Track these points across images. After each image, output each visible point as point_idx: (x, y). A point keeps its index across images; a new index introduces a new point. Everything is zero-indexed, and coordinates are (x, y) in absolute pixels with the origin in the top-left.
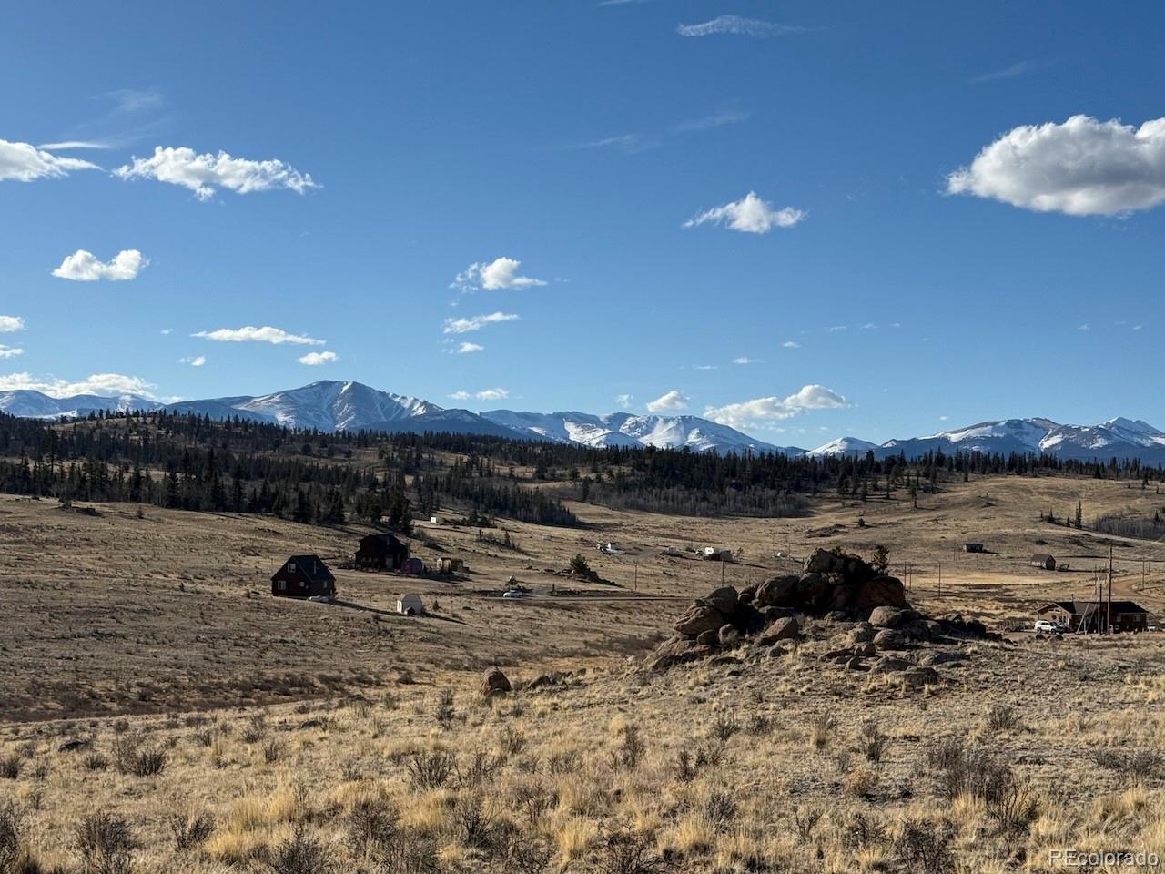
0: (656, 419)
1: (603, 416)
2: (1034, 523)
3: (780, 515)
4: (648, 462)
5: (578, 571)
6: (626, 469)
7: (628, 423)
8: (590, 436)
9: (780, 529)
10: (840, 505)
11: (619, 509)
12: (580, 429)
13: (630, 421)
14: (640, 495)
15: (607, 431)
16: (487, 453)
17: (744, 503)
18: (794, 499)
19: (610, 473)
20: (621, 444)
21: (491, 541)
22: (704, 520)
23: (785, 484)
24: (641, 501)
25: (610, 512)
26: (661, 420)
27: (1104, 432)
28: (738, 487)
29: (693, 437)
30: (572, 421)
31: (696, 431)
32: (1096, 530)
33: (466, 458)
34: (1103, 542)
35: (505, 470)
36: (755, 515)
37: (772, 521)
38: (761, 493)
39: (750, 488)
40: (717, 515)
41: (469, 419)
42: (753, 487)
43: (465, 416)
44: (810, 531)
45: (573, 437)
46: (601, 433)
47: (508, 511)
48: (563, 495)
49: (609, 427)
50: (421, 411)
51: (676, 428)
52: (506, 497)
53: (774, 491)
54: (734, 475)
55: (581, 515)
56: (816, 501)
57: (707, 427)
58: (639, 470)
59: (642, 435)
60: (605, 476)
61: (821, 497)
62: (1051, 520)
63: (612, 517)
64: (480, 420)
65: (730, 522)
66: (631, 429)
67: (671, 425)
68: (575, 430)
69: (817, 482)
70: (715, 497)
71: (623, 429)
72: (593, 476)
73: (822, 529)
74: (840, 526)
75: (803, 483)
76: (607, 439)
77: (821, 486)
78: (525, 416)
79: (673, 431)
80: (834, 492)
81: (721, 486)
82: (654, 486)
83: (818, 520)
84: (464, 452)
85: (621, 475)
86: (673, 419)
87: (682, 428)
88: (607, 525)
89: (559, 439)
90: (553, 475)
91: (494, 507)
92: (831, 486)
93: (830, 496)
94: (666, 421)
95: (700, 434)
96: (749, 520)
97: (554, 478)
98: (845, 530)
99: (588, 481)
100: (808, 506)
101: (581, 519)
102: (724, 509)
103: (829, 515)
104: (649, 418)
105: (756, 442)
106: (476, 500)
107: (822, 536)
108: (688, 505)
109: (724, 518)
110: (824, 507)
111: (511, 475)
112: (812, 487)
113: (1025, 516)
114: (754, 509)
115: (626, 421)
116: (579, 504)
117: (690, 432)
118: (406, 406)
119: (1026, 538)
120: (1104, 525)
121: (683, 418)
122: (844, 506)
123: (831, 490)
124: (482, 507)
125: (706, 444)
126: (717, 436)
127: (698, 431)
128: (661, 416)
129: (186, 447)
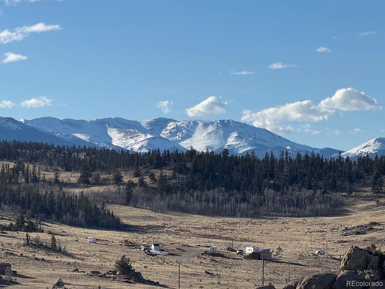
0: (196, 123)
1: (144, 121)
3: (317, 214)
4: (189, 165)
5: (123, 273)
6: (168, 173)
7: (168, 128)
8: (132, 141)
9: (317, 228)
10: (374, 203)
11: (162, 212)
12: (122, 135)
13: (171, 126)
14: (182, 197)
15: (149, 136)
16: (33, 159)
17: (282, 202)
18: (330, 199)
19: (152, 177)
20: (162, 148)
21: (38, 245)
22: (244, 220)
23: (321, 183)
24: (183, 203)
25: (152, 214)
26: (201, 124)
28: (277, 188)
29: (232, 141)
30: (115, 127)
31: (235, 134)
33: (12, 165)
35: (50, 176)
36: (294, 215)
37: (309, 220)
38: (298, 193)
39: (288, 188)
40: (256, 215)
41: (15, 127)
42: (290, 187)
43: (10, 124)
44: (346, 229)
45: (116, 142)
46: (142, 139)
47: (54, 216)
48: (107, 199)
49: (150, 132)
51: (216, 132)
52: (52, 201)
53: (312, 191)
54: (272, 177)
55: (125, 217)
56: (351, 199)
57: (245, 130)
58: (181, 172)
59: (183, 139)
60: (147, 180)
61: (356, 196)
63: (154, 219)
64: (24, 127)
65: (269, 221)
66: (172, 134)
67: (211, 129)
68: (118, 135)
69: (351, 182)
70: (254, 198)
71: (164, 134)
72: (136, 180)
73: (358, 227)
74: (375, 224)
75: (339, 183)
76: (149, 144)
77: (355, 186)
78: (69, 123)
79: (213, 135)
80: (368, 191)
81: (260, 187)
82: (195, 188)
83: (354, 218)
84: (9, 159)
85: (163, 179)
86: (212, 123)
87: (221, 132)
88: (150, 227)
89: (102, 145)
90: (97, 179)
91: (41, 213)
92: (366, 185)
93: (365, 194)
94: (206, 125)
95: (239, 138)
96: (287, 219)
97: (98, 183)
98: (379, 227)
99: (131, 185)
100: (343, 204)
101: (125, 221)
102: (263, 209)
103: (364, 213)
104: (189, 122)
105: (292, 144)
106: (23, 206)
107: (358, 233)
108: (228, 206)
109: (263, 218)
110: (359, 206)
111: (57, 181)
112: (347, 187)
114: (292, 209)
115: (166, 126)
116: (123, 207)
117: (229, 136)
121: (222, 122)
122: (379, 204)
123: (366, 189)
124: (29, 212)
125: (244, 146)
126: (255, 139)
127: (237, 135)
128: (200, 121)
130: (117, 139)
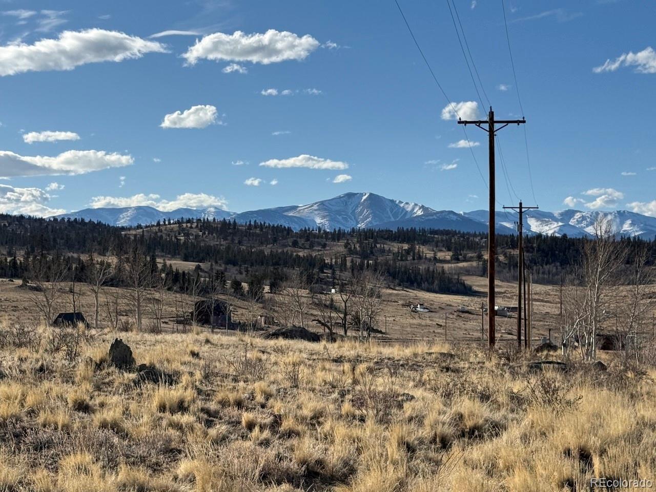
0: (597, 214)
1: (556, 213)
4: (535, 245)
7: (576, 217)
8: (547, 228)
11: (508, 281)
12: (539, 223)
13: (577, 216)
15: (560, 224)
20: (571, 234)
26: (601, 214)
29: (627, 227)
30: (533, 217)
31: (629, 222)
33: (407, 247)
35: (432, 254)
41: (454, 218)
43: (451, 216)
45: (534, 229)
46: (555, 226)
47: (415, 284)
49: (561, 220)
50: (420, 213)
51: (614, 220)
55: (478, 286)
57: (637, 219)
59: (587, 226)
64: (462, 218)
66: (579, 222)
67: (610, 217)
68: (535, 223)
71: (572, 222)
76: (560, 230)
79: (612, 222)
82: (536, 264)
84: (407, 243)
85: (512, 256)
86: (611, 213)
87: (618, 220)
90: (465, 257)
91: (407, 282)
94: (606, 215)
95: (632, 224)
97: (465, 260)
101: (476, 288)
104: (592, 213)
108: (558, 278)
111: (435, 258)
115: (574, 215)
116: (482, 278)
117: (624, 223)
118: (409, 209)
121: (619, 212)
124: (397, 281)
125: (637, 231)
126: (646, 225)
127: (630, 222)
128: (601, 212)
129: (212, 243)
130: (534, 226)
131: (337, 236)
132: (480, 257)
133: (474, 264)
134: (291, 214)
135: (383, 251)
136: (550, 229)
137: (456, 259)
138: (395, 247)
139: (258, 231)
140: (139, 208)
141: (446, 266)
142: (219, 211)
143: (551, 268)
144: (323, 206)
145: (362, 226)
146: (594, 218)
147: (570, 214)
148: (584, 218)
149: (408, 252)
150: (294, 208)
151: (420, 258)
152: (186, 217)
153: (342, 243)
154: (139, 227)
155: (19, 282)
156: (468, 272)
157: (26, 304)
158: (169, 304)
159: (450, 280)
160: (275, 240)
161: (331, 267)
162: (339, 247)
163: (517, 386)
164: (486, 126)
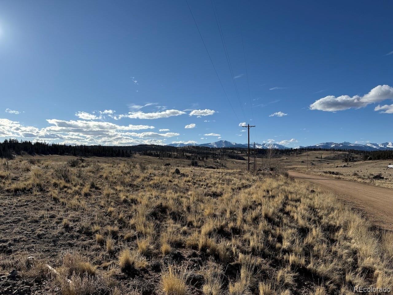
2: (314, 158)
27: (342, 144)
30: (257, 145)
32: (324, 159)
34: (324, 161)
49: (262, 146)
50: (235, 144)
52: (235, 156)
56: (282, 155)
57: (277, 145)
58: (256, 152)
62: (317, 158)
63: (250, 158)
64: (243, 145)
77: (283, 153)
86: (272, 144)
105: (286, 147)
113: (313, 157)
117: (275, 146)
118: (232, 143)
119: (312, 160)
120: (325, 158)
125: (277, 148)
126: (279, 146)
129: (195, 150)
130: (257, 147)
131: (219, 149)
132: (246, 153)
133: (245, 154)
134: (210, 145)
135: (227, 152)
136: (260, 147)
137: (242, 153)
138: (230, 151)
139: (203, 148)
140: (181, 144)
141: (240, 154)
142: (196, 144)
143: (260, 155)
144: (216, 143)
145: (223, 147)
146: (269, 145)
147: (264, 144)
148: (267, 145)
149: (232, 152)
150: (210, 143)
151: (235, 153)
152: (190, 145)
153: (220, 150)
154: (181, 147)
155: (158, 158)
156: (244, 156)
157: (160, 162)
158: (186, 162)
159: (240, 157)
160: (206, 150)
161: (217, 155)
162: (219, 151)
163: (254, 178)
164: (248, 127)
